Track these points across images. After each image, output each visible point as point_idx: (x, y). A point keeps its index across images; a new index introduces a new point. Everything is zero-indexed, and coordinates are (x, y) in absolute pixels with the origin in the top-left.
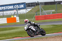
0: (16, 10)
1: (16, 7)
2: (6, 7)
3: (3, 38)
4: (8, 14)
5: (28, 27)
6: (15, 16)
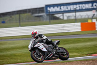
0: (95, 11)
1: (95, 5)
2: (81, 5)
3: (75, 54)
4: (83, 17)
5: (34, 45)
6: (94, 21)
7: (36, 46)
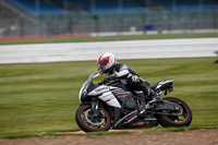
7: (93, 92)
